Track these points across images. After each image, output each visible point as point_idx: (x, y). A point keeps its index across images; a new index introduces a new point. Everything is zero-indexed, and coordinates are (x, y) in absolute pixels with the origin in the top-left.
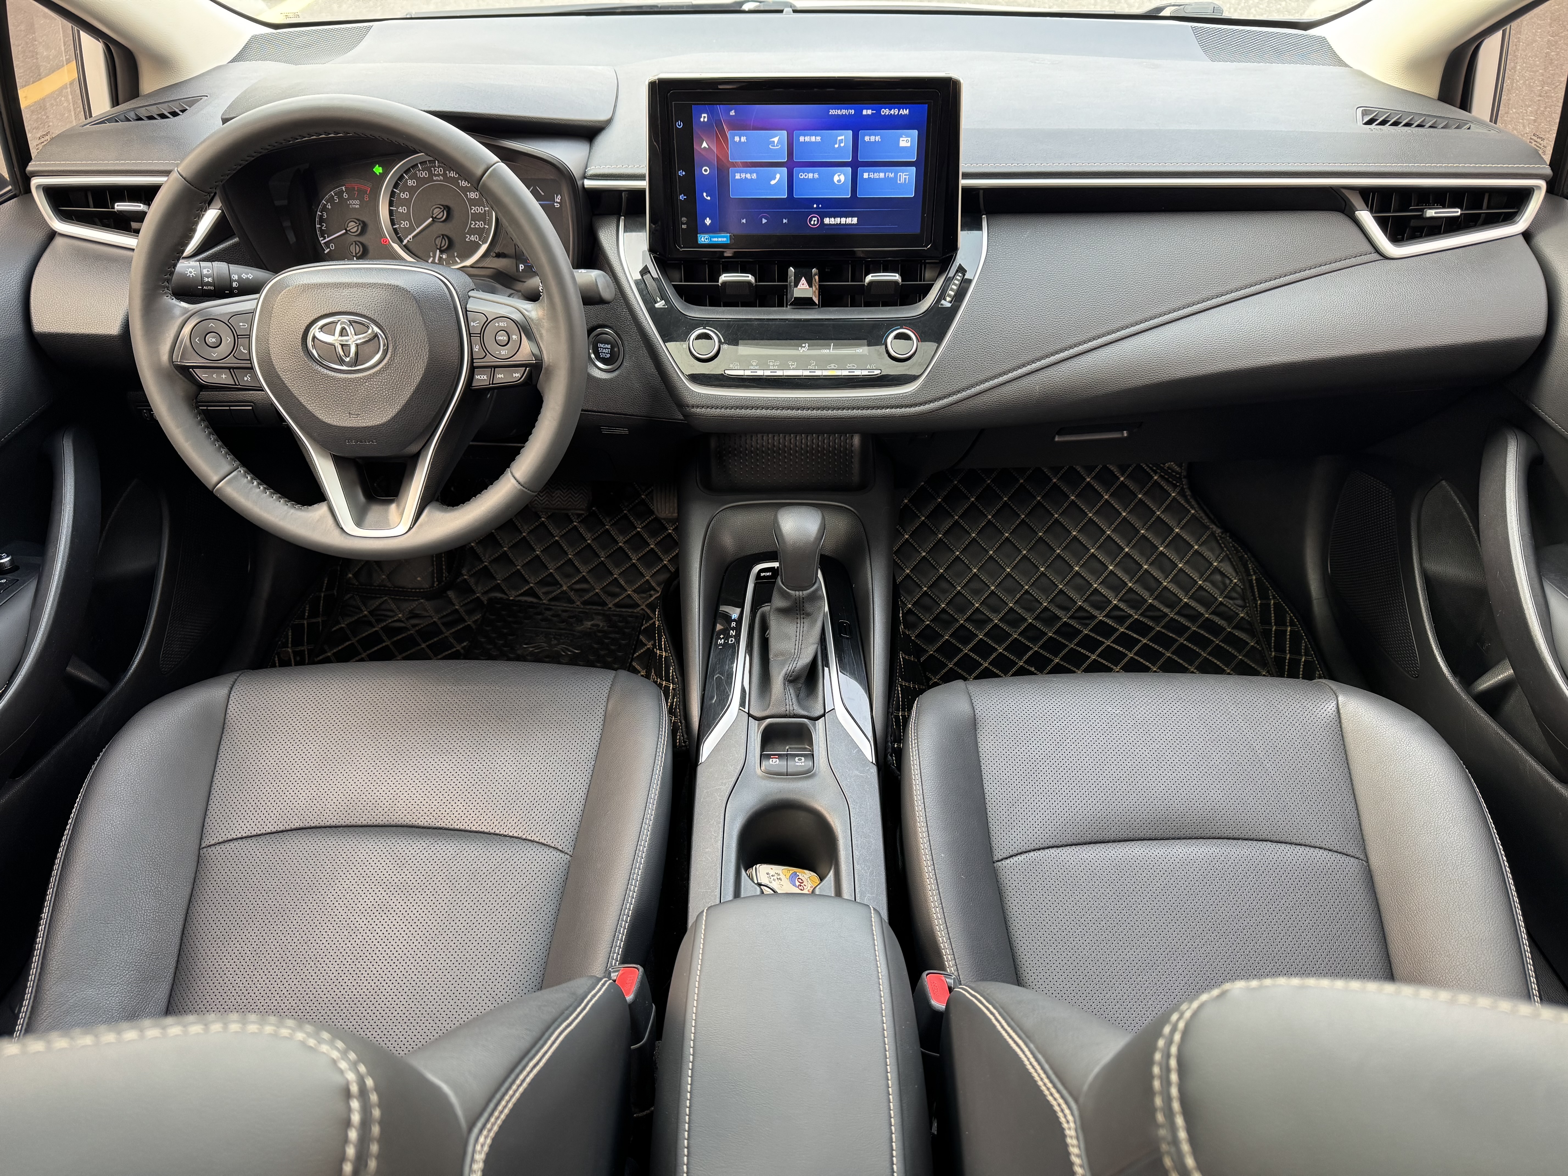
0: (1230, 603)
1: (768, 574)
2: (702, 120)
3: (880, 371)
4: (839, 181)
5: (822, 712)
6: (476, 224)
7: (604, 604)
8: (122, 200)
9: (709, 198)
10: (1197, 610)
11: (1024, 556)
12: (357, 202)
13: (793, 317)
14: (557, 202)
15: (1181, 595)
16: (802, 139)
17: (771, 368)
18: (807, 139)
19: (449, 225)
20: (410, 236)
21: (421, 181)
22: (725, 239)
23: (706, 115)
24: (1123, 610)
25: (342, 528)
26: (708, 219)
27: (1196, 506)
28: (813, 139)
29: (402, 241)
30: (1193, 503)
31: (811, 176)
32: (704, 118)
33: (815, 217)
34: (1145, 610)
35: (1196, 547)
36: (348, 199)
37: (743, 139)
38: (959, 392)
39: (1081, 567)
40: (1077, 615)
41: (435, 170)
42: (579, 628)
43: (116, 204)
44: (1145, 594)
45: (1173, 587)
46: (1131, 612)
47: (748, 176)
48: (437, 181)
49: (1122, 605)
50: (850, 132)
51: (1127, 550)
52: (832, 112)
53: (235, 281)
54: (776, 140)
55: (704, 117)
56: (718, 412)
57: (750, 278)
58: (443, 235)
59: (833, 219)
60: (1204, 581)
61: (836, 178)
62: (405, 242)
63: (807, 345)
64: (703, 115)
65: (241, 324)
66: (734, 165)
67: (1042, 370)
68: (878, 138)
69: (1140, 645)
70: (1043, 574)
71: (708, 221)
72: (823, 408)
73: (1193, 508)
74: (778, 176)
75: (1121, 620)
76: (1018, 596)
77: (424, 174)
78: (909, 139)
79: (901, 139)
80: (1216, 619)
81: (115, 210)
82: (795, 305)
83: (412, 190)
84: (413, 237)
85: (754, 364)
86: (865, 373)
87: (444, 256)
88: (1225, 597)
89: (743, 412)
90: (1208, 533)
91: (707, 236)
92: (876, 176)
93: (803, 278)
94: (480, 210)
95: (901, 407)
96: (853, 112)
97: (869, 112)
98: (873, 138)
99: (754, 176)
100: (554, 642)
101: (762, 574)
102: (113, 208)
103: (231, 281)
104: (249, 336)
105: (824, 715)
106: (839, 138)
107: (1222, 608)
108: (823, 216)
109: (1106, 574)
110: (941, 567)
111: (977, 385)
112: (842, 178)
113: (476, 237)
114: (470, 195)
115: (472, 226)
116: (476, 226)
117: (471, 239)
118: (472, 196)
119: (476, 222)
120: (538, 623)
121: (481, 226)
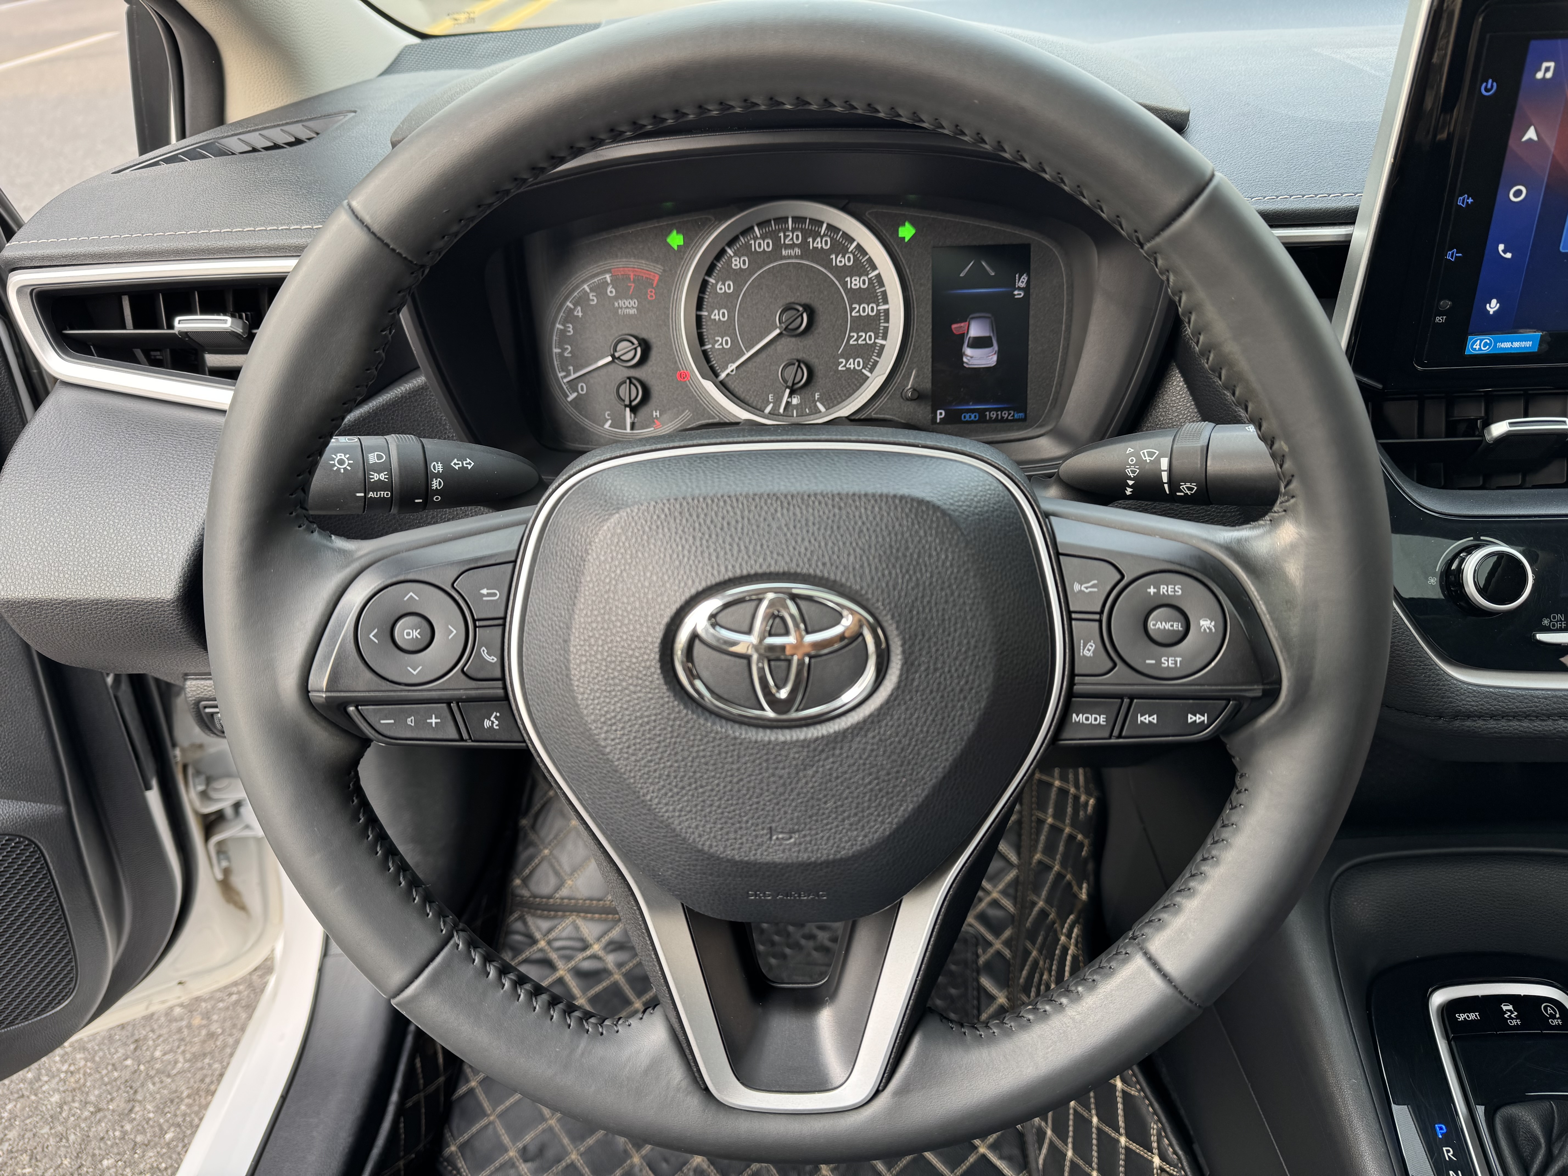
2: (1541, 74)
6: (859, 337)
8: (188, 310)
9: (1509, 255)
12: (634, 303)
14: (1019, 289)
19: (809, 341)
20: (732, 367)
21: (758, 259)
22: (1528, 344)
23: (1554, 64)
25: (707, 1089)
26: (1494, 301)
29: (717, 375)
32: (1546, 70)
36: (616, 298)
41: (786, 237)
43: (177, 319)
48: (789, 257)
53: (437, 476)
55: (1548, 69)
58: (799, 361)
62: (723, 376)
64: (1546, 64)
65: (485, 591)
71: (1494, 307)
77: (764, 245)
81: (176, 331)
83: (739, 277)
84: (737, 368)
87: (795, 401)
91: (1487, 339)
94: (868, 310)
101: (1460, 1017)
102: (171, 326)
103: (428, 476)
104: (503, 622)
113: (859, 362)
114: (851, 283)
115: (851, 342)
116: (860, 342)
117: (848, 366)
118: (855, 285)
119: (860, 334)
120: (809, 954)
121: (868, 342)
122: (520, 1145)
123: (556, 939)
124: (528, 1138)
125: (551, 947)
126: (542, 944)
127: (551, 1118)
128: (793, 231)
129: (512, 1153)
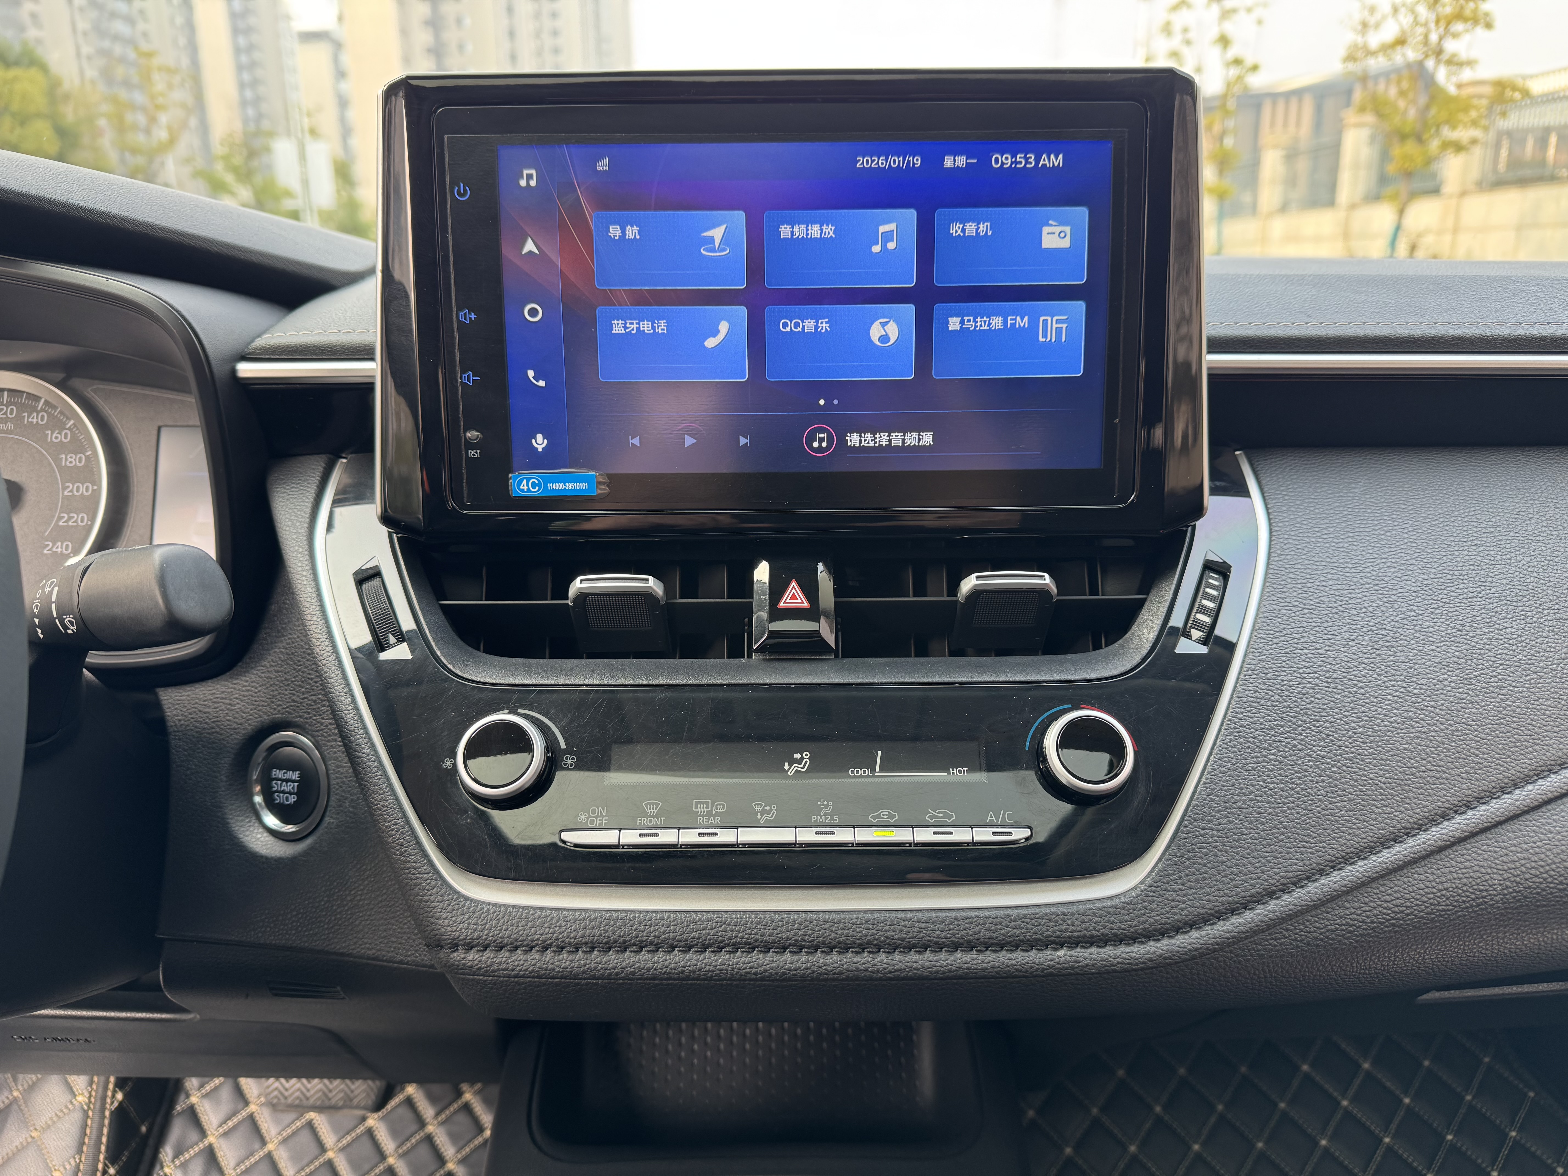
2: (523, 183)
3: (1026, 833)
4: (884, 338)
6: (70, 518)
9: (542, 383)
13: (767, 681)
16: (785, 231)
17: (701, 821)
18: (799, 231)
22: (584, 486)
23: (533, 172)
26: (539, 437)
27: (1534, 1082)
28: (815, 231)
30: (1527, 1075)
31: (809, 325)
33: (822, 431)
37: (632, 232)
38: (1271, 894)
47: (646, 326)
48: (2, 432)
50: (911, 215)
52: (863, 162)
54: (717, 233)
55: (530, 177)
56: (533, 961)
57: (652, 584)
59: (869, 436)
61: (876, 332)
63: (807, 755)
64: (526, 172)
66: (608, 299)
67: (1498, 830)
68: (984, 228)
71: (540, 442)
72: (861, 947)
73: (1529, 1087)
74: (724, 327)
78: (1068, 229)
79: (1046, 230)
82: (770, 653)
85: (652, 810)
86: (984, 835)
89: (613, 961)
91: (535, 478)
92: (981, 323)
93: (794, 584)
94: (82, 489)
95: (1103, 941)
96: (918, 161)
97: (961, 161)
98: (971, 228)
99: (662, 327)
106: (883, 229)
108: (843, 428)
111: (1321, 872)
112: (893, 331)
113: (67, 545)
114: (66, 459)
115: (61, 523)
116: (70, 523)
117: (54, 549)
118: (71, 462)
119: (72, 515)
121: (80, 523)
128: (7, 406)
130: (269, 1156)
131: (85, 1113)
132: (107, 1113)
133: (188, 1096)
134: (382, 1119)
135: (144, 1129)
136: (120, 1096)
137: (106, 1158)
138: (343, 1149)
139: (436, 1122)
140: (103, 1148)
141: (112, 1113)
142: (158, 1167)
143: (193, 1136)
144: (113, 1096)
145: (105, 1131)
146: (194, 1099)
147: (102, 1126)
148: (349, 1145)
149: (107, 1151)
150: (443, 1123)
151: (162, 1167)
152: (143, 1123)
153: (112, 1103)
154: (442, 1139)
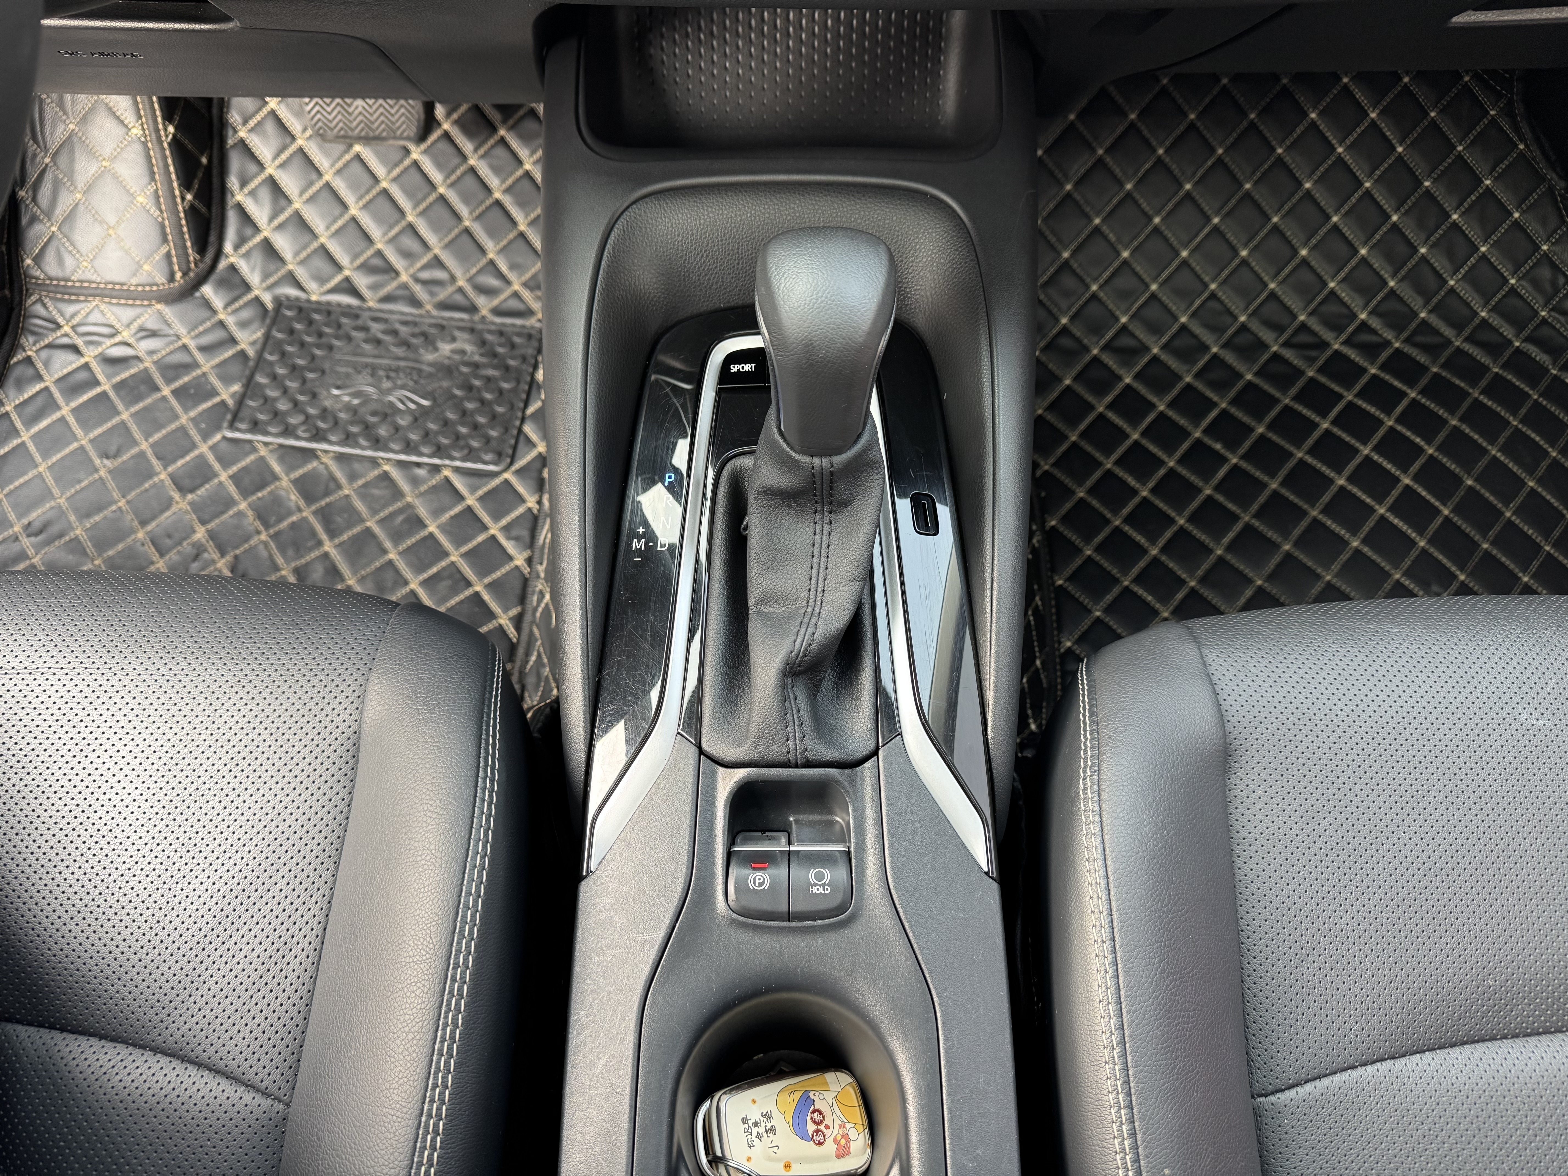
0: (1559, 322)
1: (748, 367)
5: (873, 746)
7: (472, 309)
10: (1501, 334)
11: (1216, 229)
15: (1476, 302)
24: (1374, 332)
27: (1529, 135)
30: (1525, 129)
34: (1415, 332)
35: (1516, 215)
39: (1312, 249)
40: (1296, 340)
42: (430, 357)
44: (1415, 301)
45: (1466, 292)
46: (1388, 335)
49: (1375, 323)
51: (1395, 218)
60: (1519, 279)
69: (1405, 403)
70: (1244, 262)
73: (1522, 139)
75: (1372, 350)
76: (1198, 302)
80: (1534, 351)
88: (1551, 310)
90: (1543, 188)
100: (386, 384)
101: (735, 368)
105: (875, 753)
107: (1545, 331)
109: (1353, 263)
110: (1065, 248)
120: (358, 346)
122: (25, 521)
123: (79, 325)
124: (33, 515)
125: (76, 333)
126: (67, 329)
127: (60, 498)
129: (17, 529)
130: (328, 185)
131: (145, 144)
132: (165, 145)
133: (235, 131)
134: (425, 152)
135: (204, 160)
136: (171, 129)
137: (180, 185)
138: (395, 180)
139: (476, 156)
140: (173, 176)
141: (169, 144)
142: (229, 196)
143: (252, 168)
144: (166, 130)
145: (170, 161)
146: (242, 134)
147: (165, 158)
148: (399, 176)
149: (178, 178)
150: (482, 157)
151: (233, 196)
152: (202, 154)
153: (167, 136)
154: (484, 171)
